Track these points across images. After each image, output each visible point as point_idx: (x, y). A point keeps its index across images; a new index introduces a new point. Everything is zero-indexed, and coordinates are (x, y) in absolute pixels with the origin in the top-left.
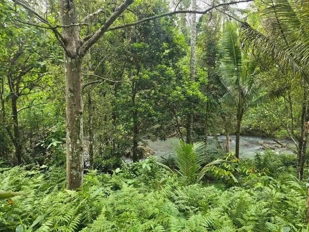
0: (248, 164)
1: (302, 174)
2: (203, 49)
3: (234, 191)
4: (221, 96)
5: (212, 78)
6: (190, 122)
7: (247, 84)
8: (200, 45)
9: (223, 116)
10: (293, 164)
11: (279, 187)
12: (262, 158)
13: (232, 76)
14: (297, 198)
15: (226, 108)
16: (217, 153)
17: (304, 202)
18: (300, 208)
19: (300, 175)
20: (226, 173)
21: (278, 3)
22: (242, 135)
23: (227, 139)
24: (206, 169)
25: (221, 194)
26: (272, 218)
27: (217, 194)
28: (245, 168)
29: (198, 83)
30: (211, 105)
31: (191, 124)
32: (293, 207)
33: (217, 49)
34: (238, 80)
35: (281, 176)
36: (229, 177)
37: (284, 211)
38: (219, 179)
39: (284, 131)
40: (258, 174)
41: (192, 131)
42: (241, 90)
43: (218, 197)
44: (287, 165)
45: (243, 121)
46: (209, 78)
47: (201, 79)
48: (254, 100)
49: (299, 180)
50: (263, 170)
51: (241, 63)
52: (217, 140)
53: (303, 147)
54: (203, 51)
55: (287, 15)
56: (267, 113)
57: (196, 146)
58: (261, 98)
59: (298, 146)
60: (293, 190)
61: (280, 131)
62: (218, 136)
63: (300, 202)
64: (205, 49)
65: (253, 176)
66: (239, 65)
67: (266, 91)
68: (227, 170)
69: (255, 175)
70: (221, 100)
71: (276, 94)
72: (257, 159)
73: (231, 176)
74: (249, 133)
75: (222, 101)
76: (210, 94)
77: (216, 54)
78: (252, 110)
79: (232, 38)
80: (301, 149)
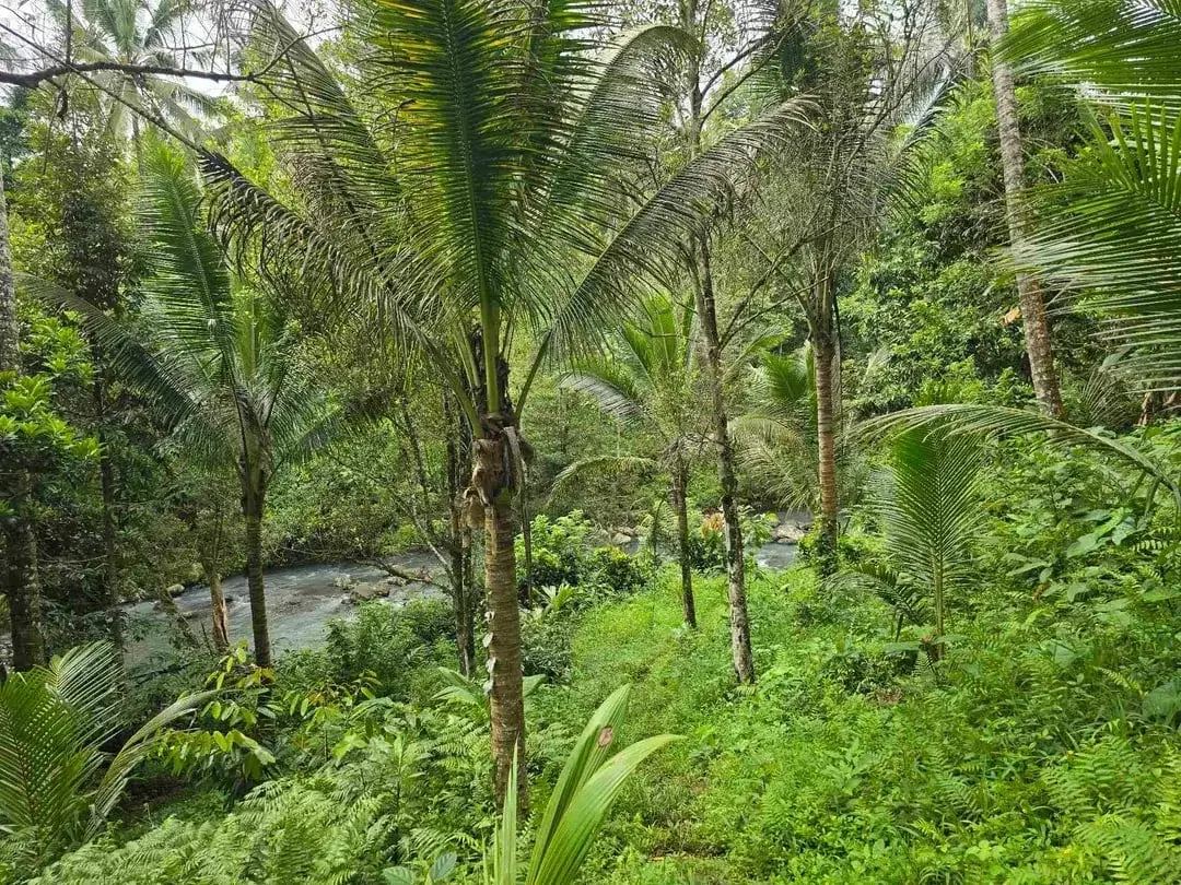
0: (309, 674)
1: (471, 655)
2: (51, 228)
3: (262, 801)
4: (166, 429)
5: (112, 357)
6: (23, 562)
7: (265, 380)
8: (30, 213)
9: (185, 509)
10: (445, 630)
11: (413, 723)
12: (352, 637)
13: (203, 348)
14: (467, 740)
15: (193, 478)
16: (174, 669)
17: (487, 743)
18: (478, 766)
19: (466, 658)
20: (223, 741)
22: (272, 569)
23: (217, 600)
24: (133, 754)
25: (208, 838)
26: (405, 842)
27: (194, 844)
28: (294, 695)
29: (40, 382)
30: (123, 472)
31: (32, 572)
32: (462, 774)
33: (118, 236)
34: (226, 364)
35: (417, 682)
36: (238, 753)
37: (435, 799)
38: (197, 777)
39: (407, 527)
40: (344, 703)
41: (37, 602)
42: (245, 401)
43: (198, 856)
44: (429, 637)
45: (269, 517)
46: (96, 354)
47: (57, 362)
48: (299, 432)
49: (466, 678)
50: (359, 681)
51: (229, 299)
52: (173, 611)
53: (463, 569)
54: (47, 237)
56: (348, 477)
57: (66, 668)
58: (320, 429)
59: (451, 569)
60: (452, 718)
61: (396, 527)
62: (176, 594)
63: (474, 752)
64: (58, 231)
65: (328, 716)
66: (222, 308)
67: (337, 399)
68: (225, 727)
69: (333, 710)
70: (166, 447)
71: (367, 408)
72: (337, 644)
73: (244, 745)
74: (298, 556)
75: (173, 450)
76: (113, 423)
77: (119, 258)
78: (295, 471)
79: (179, 202)
80: (459, 577)
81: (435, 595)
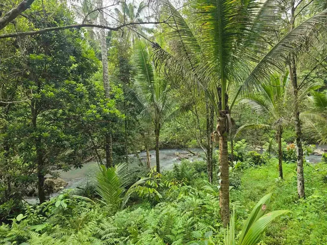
0: (169, 176)
1: (212, 178)
2: (116, 64)
3: (160, 207)
4: (139, 113)
5: (128, 95)
6: (109, 142)
7: (161, 101)
8: (112, 61)
9: (141, 132)
10: (204, 170)
11: (197, 194)
12: (180, 168)
13: (147, 93)
14: (212, 201)
15: (144, 125)
16: (139, 171)
17: (218, 203)
18: (215, 209)
19: (210, 178)
20: (151, 191)
21: (181, 28)
22: (160, 149)
23: (148, 155)
24: (131, 190)
25: (148, 214)
26: (196, 225)
27: (145, 215)
28: (167, 182)
29: (114, 101)
30: (129, 123)
31: (111, 145)
32: (210, 210)
33: (130, 66)
34: (152, 96)
35: (196, 183)
36: (154, 194)
37: (203, 216)
38: (144, 198)
39: (194, 141)
40: (179, 186)
41: (112, 152)
42: (156, 106)
43: (146, 218)
44: (199, 171)
45: (160, 136)
46: (125, 94)
47: (117, 96)
48: (168, 115)
49: (210, 184)
50: (183, 180)
51: (153, 80)
52: (138, 157)
53: (210, 154)
54: (115, 67)
55: (189, 40)
56: (179, 126)
57: (118, 168)
58: (174, 113)
59: (206, 153)
60: (208, 194)
61: (191, 141)
62: (139, 153)
63: (214, 205)
64: (117, 65)
65: (175, 188)
66: (152, 83)
67: (177, 106)
68: (151, 187)
69: (176, 187)
70: (139, 117)
71: (186, 108)
72: (176, 170)
73: (155, 192)
74: (167, 146)
75: (140, 118)
76: (128, 111)
77: (130, 71)
78: (166, 124)
79: (144, 56)
80: (209, 156)
81: (201, 160)
